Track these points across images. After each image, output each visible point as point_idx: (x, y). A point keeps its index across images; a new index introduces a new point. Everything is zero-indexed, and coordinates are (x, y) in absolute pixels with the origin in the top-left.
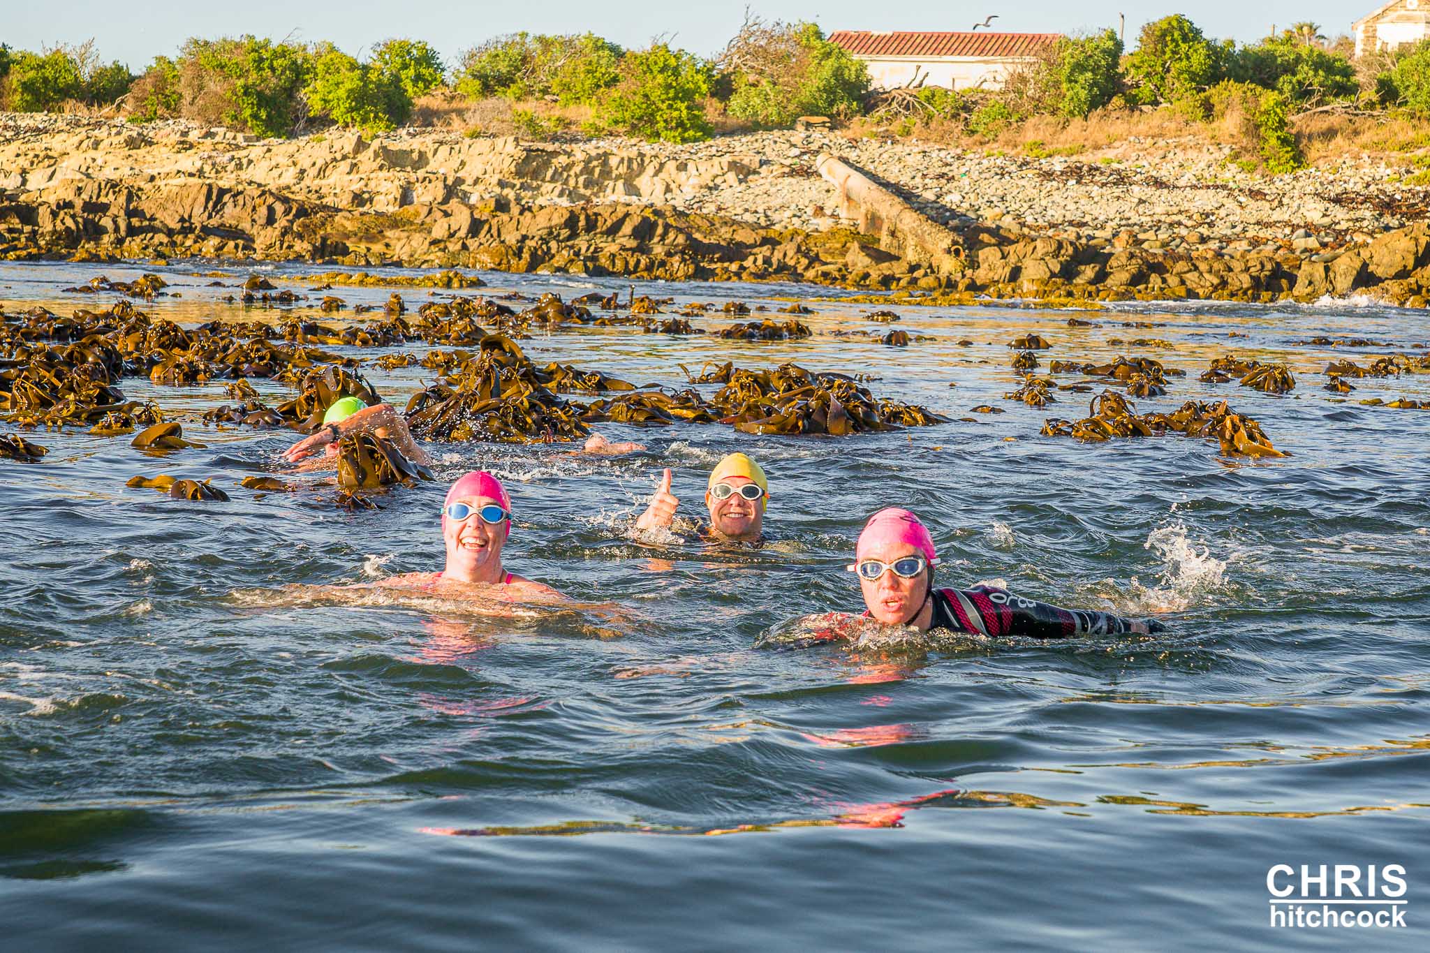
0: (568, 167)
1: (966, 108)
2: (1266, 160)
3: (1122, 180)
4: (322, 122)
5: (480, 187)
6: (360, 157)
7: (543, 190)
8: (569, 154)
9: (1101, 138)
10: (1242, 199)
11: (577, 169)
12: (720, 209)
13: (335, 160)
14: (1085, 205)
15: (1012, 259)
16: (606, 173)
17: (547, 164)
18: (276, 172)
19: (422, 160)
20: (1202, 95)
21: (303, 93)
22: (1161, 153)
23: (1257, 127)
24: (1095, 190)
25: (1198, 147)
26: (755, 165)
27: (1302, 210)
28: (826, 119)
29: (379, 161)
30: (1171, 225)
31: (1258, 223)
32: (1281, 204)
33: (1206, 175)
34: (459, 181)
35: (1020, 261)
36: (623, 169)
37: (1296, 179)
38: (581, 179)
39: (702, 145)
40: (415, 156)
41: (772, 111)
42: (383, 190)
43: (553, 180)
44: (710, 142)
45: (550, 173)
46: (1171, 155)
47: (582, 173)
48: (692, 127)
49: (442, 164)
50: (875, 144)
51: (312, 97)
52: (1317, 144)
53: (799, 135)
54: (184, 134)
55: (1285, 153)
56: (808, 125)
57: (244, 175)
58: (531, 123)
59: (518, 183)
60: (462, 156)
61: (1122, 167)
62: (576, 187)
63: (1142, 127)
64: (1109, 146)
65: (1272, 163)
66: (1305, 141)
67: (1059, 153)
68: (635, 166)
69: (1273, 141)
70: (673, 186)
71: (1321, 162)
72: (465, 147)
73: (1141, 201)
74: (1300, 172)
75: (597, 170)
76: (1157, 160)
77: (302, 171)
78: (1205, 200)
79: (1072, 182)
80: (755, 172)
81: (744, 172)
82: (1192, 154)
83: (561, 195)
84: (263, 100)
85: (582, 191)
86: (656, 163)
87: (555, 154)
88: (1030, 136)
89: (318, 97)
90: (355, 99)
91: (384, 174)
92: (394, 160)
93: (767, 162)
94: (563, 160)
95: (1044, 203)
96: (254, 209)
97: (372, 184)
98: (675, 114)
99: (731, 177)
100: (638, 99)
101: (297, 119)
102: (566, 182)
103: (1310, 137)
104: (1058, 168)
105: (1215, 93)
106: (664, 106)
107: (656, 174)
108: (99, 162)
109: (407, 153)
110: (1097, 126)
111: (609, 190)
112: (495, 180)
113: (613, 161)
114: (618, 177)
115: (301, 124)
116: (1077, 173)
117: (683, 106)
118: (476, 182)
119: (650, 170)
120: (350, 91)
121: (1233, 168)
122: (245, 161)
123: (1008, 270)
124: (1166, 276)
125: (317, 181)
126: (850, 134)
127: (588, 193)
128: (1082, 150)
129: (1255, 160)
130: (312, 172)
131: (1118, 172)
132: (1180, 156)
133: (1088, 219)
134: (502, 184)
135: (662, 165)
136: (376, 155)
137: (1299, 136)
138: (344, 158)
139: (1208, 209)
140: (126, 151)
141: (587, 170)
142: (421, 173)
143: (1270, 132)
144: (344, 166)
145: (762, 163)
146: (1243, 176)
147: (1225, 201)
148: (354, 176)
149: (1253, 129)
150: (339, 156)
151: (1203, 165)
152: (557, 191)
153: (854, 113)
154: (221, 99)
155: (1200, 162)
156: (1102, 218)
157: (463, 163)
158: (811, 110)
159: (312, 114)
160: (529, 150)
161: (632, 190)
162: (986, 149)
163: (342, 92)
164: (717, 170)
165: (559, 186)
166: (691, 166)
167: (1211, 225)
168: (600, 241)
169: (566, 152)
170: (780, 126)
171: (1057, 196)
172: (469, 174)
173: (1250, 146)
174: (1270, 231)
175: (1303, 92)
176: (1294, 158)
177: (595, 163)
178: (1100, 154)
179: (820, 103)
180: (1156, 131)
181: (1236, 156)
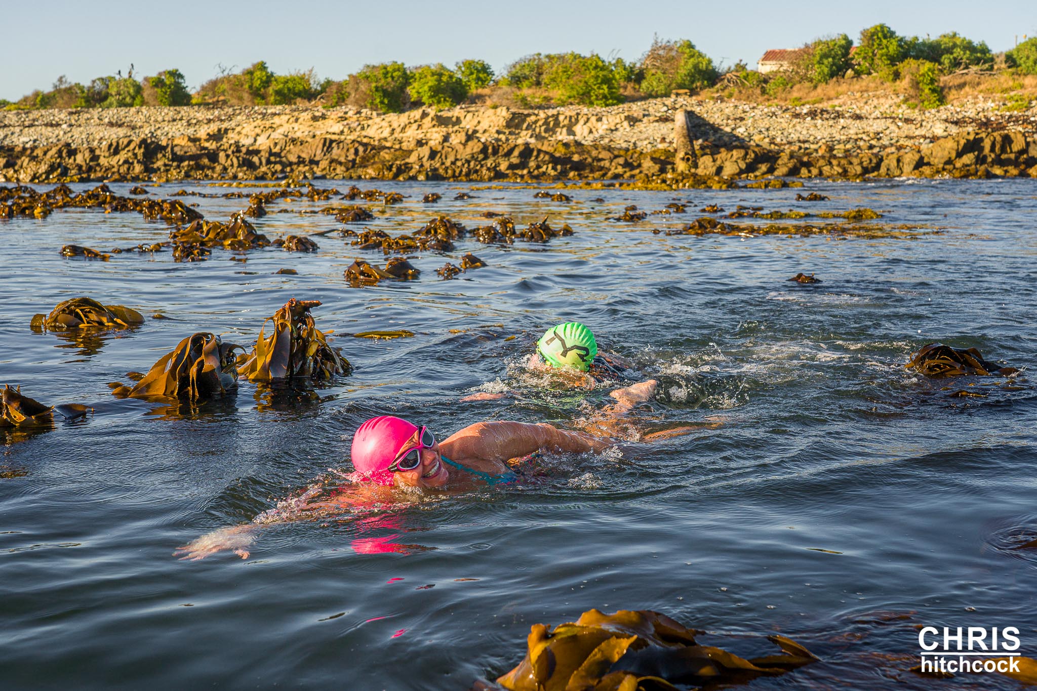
0: (536, 122)
1: (766, 81)
2: (923, 102)
3: (839, 115)
4: (417, 104)
5: (487, 134)
6: (424, 121)
7: (521, 135)
8: (537, 115)
9: (832, 93)
10: (900, 124)
11: (540, 123)
12: (611, 141)
13: (410, 123)
14: (813, 131)
15: (719, 162)
16: (557, 124)
17: (524, 121)
18: (380, 131)
19: (458, 121)
20: (895, 68)
21: (409, 89)
22: (864, 100)
23: (918, 83)
24: (819, 122)
25: (886, 96)
26: (641, 116)
27: (933, 129)
28: (687, 91)
29: (434, 122)
30: (856, 140)
31: (906, 137)
32: (921, 125)
33: (888, 111)
34: (475, 132)
35: (723, 162)
36: (566, 122)
37: (938, 112)
38: (543, 128)
39: (616, 107)
40: (454, 119)
41: (662, 87)
42: (433, 137)
43: (527, 129)
44: (621, 106)
45: (525, 126)
46: (870, 102)
47: (543, 124)
48: (611, 98)
49: (468, 123)
50: (712, 102)
51: (412, 92)
52: (953, 92)
53: (669, 101)
54: (346, 113)
55: (934, 96)
56: (677, 95)
57: (364, 133)
58: (524, 99)
59: (507, 131)
60: (479, 119)
61: (841, 109)
62: (540, 133)
63: (857, 87)
64: (837, 98)
65: (926, 103)
66: (946, 90)
67: (808, 103)
68: (573, 120)
69: (927, 91)
70: (594, 130)
71: (955, 102)
72: (481, 113)
73: (843, 127)
74: (942, 108)
75: (552, 124)
76: (862, 105)
77: (393, 130)
78: (878, 126)
79: (809, 118)
80: (640, 121)
81: (633, 120)
82: (882, 100)
83: (531, 137)
84: (385, 93)
85: (543, 134)
86: (585, 118)
87: (529, 115)
88: (795, 94)
89: (414, 91)
90: (434, 92)
91: (436, 129)
92: (441, 121)
93: (648, 115)
94: (533, 118)
95: (790, 131)
96: (348, 150)
97: (428, 135)
98: (601, 91)
99: (626, 124)
100: (582, 84)
101: (405, 104)
102: (534, 130)
103: (950, 88)
104: (805, 111)
105: (900, 66)
106: (595, 87)
107: (585, 124)
108: (296, 129)
109: (450, 118)
110: (831, 88)
111: (558, 134)
112: (494, 131)
113: (561, 118)
114: (564, 126)
115: (408, 106)
116: (813, 114)
117: (605, 87)
118: (485, 131)
119: (582, 122)
120: (430, 87)
121: (904, 107)
122: (366, 126)
123: (714, 169)
124: (812, 168)
125: (401, 135)
126: (700, 98)
127: (547, 135)
128: (821, 101)
129: (917, 102)
130: (399, 130)
131: (837, 112)
132: (876, 102)
133: (811, 139)
134: (498, 132)
135: (588, 119)
136: (433, 119)
137: (942, 89)
138: (415, 121)
139: (880, 130)
140: (312, 123)
141: (546, 123)
142: (456, 128)
143: (925, 86)
144: (415, 126)
145: (644, 116)
146: (909, 111)
147: (890, 125)
148: (419, 131)
149: (916, 85)
150: (412, 121)
151: (887, 106)
152: (529, 135)
153: (705, 87)
154: (365, 94)
155: (885, 105)
156: (819, 138)
157: (479, 122)
158: (680, 86)
159: (412, 100)
160: (514, 114)
161: (571, 132)
162: (770, 103)
163: (426, 88)
164: (618, 121)
165: (530, 132)
166: (604, 119)
167: (879, 139)
168: (500, 160)
169: (534, 114)
170: (662, 96)
171: (798, 127)
172: (480, 128)
173: (914, 95)
174: (912, 141)
175: (956, 64)
176: (939, 100)
177: (551, 119)
178: (831, 103)
179: (687, 83)
180: (864, 88)
181: (906, 101)
